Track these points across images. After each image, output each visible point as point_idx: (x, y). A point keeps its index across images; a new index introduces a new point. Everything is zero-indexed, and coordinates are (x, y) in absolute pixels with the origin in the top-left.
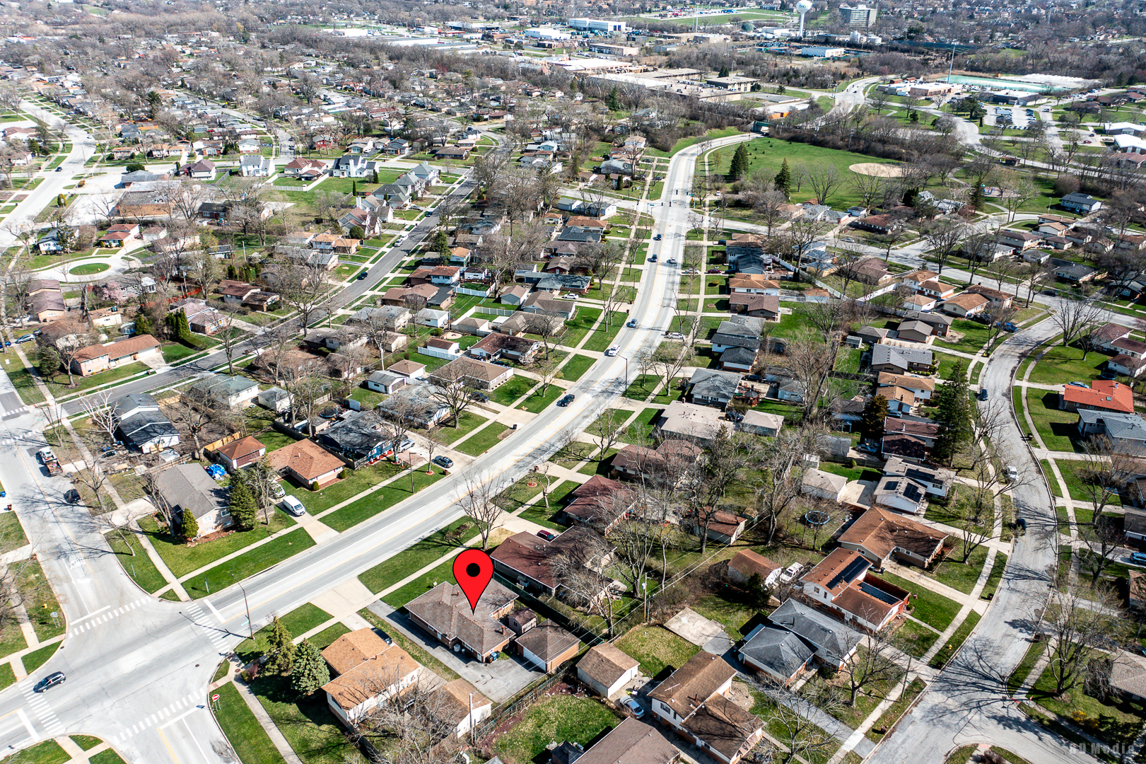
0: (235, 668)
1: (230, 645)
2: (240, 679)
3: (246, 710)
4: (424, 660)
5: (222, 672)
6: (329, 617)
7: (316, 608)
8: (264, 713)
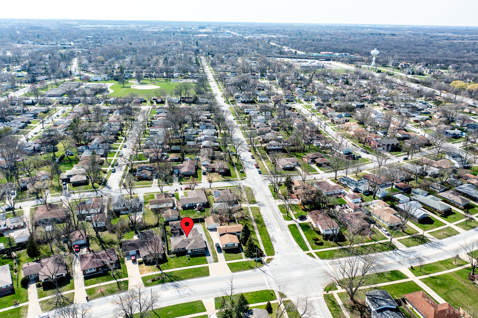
0: (265, 259)
1: (264, 268)
2: (264, 256)
3: (265, 247)
4: (210, 239)
5: (269, 260)
6: (228, 264)
7: (230, 269)
8: (260, 244)
